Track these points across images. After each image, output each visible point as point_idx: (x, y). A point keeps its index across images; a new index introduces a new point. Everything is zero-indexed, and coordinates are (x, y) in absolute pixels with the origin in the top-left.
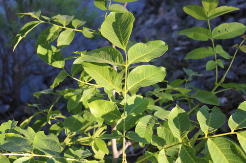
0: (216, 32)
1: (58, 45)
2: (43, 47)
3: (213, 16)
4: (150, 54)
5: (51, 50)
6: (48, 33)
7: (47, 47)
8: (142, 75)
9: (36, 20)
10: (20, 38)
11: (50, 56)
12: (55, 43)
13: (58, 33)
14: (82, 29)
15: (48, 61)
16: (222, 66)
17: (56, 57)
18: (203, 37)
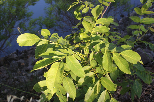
0: (142, 20)
1: (82, 12)
2: (77, 12)
3: (143, 14)
4: (106, 22)
5: (79, 13)
6: (80, 7)
7: (78, 12)
9: (77, 2)
10: (71, 7)
11: (77, 15)
13: (83, 8)
14: (92, 8)
15: (76, 17)
17: (79, 16)
18: (137, 21)
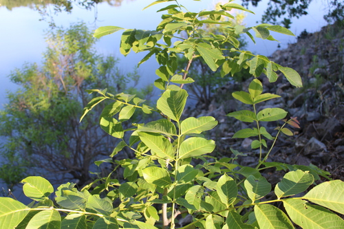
0: (260, 115)
1: (120, 119)
2: (106, 119)
3: (258, 101)
4: (201, 127)
5: (113, 122)
6: (112, 108)
7: (110, 120)
8: (193, 146)
9: (100, 95)
10: (87, 111)
11: (111, 127)
12: (116, 116)
13: (120, 108)
14: (142, 106)
15: (108, 131)
16: (265, 145)
17: (116, 129)
18: (249, 119)
